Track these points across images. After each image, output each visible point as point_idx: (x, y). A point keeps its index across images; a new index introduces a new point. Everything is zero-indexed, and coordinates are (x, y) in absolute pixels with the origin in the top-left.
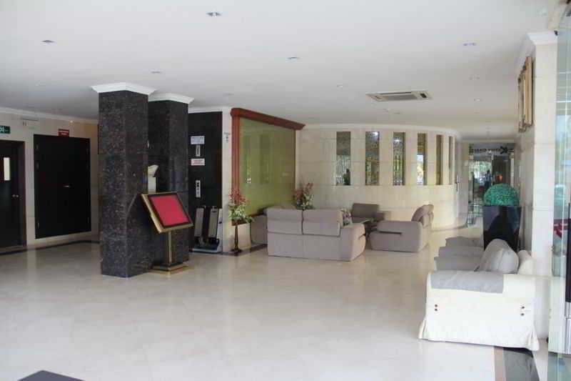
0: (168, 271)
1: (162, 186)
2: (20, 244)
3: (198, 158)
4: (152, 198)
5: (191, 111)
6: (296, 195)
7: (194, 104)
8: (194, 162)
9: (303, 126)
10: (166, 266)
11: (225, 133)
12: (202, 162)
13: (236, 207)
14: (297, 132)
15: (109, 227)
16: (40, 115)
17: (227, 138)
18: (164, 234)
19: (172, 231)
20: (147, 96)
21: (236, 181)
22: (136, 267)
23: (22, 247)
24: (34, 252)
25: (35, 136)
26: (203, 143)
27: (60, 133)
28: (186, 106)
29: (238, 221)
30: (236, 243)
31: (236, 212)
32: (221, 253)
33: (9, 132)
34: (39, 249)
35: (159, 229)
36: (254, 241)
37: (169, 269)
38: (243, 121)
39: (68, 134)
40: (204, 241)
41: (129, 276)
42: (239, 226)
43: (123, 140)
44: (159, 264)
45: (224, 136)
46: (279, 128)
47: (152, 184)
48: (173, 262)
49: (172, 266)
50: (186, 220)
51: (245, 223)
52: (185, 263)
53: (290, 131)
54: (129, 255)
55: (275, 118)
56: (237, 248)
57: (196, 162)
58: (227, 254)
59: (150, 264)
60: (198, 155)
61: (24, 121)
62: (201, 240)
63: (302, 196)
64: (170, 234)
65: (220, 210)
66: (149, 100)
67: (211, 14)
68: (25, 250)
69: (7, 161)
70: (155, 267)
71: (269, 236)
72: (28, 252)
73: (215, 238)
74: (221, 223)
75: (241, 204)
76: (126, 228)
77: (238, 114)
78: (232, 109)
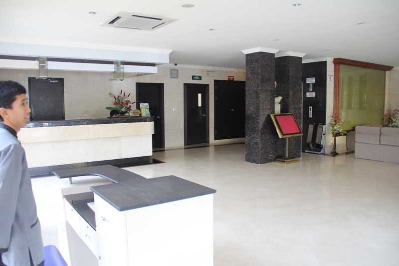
0: (285, 162)
1: (285, 110)
2: (206, 143)
3: (311, 92)
4: (277, 117)
5: (304, 62)
6: (385, 117)
7: (306, 57)
8: (308, 95)
9: (392, 67)
10: (284, 159)
11: (329, 75)
12: (313, 95)
13: (335, 125)
14: (387, 72)
15: (250, 133)
16: (217, 68)
17: (330, 78)
18: (284, 139)
19: (289, 138)
20: (274, 54)
21: (336, 107)
22: (266, 159)
23: (207, 144)
24: (213, 147)
25: (215, 81)
26: (314, 82)
27: (229, 79)
28: (300, 59)
29: (337, 133)
30: (335, 149)
31: (335, 128)
32: (324, 154)
33: (201, 79)
34: (216, 146)
35: (280, 136)
36: (349, 148)
37: (286, 161)
38: (342, 67)
39: (234, 79)
40: (313, 146)
41: (261, 163)
42: (337, 138)
43: (259, 81)
44: (280, 157)
45: (328, 78)
46: (372, 70)
47: (278, 109)
48: (289, 156)
49: (288, 159)
50: (298, 131)
51: (341, 135)
52: (297, 159)
53: (381, 72)
54: (261, 150)
55: (368, 64)
56: (335, 152)
57: (310, 95)
58: (327, 155)
59: (274, 157)
60: (311, 90)
61: (208, 72)
62: (311, 145)
63: (390, 118)
64: (287, 139)
65: (324, 126)
66: (276, 57)
67: (295, 5)
68: (209, 146)
69: (200, 95)
70: (277, 159)
71: (356, 144)
72: (210, 147)
73: (320, 145)
74: (324, 134)
75: (339, 122)
76: (260, 134)
77: (338, 62)
78: (334, 59)
